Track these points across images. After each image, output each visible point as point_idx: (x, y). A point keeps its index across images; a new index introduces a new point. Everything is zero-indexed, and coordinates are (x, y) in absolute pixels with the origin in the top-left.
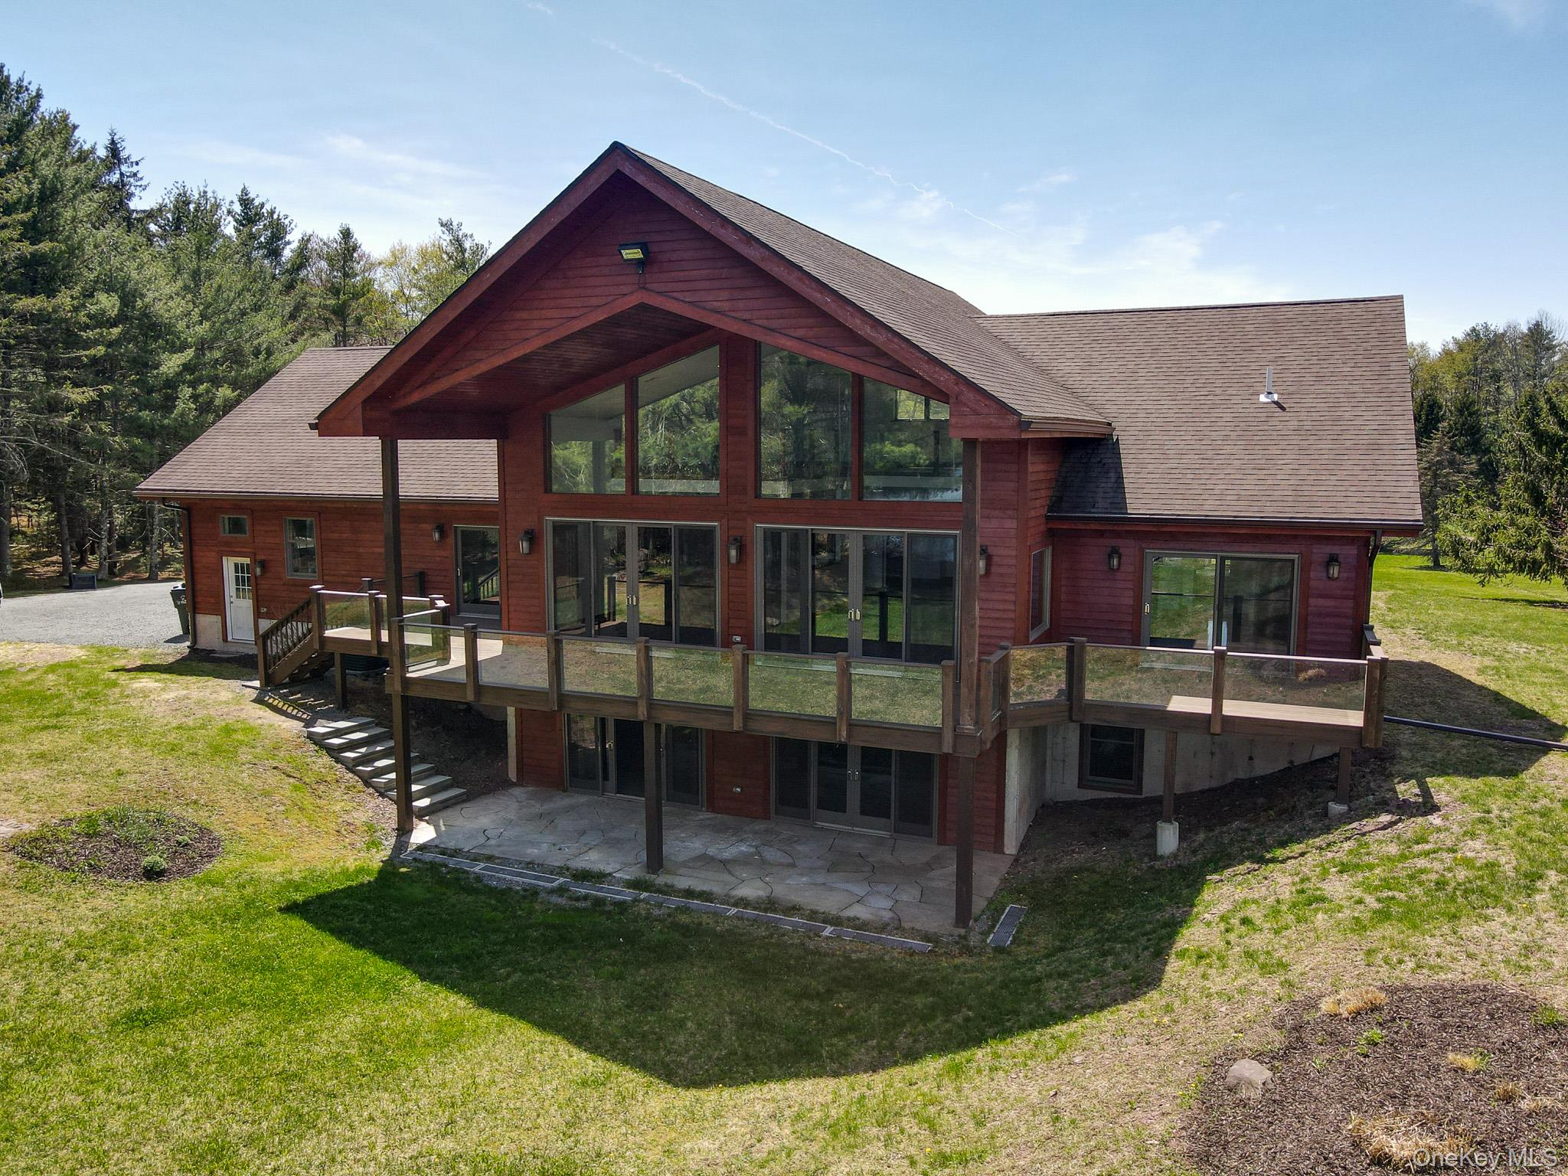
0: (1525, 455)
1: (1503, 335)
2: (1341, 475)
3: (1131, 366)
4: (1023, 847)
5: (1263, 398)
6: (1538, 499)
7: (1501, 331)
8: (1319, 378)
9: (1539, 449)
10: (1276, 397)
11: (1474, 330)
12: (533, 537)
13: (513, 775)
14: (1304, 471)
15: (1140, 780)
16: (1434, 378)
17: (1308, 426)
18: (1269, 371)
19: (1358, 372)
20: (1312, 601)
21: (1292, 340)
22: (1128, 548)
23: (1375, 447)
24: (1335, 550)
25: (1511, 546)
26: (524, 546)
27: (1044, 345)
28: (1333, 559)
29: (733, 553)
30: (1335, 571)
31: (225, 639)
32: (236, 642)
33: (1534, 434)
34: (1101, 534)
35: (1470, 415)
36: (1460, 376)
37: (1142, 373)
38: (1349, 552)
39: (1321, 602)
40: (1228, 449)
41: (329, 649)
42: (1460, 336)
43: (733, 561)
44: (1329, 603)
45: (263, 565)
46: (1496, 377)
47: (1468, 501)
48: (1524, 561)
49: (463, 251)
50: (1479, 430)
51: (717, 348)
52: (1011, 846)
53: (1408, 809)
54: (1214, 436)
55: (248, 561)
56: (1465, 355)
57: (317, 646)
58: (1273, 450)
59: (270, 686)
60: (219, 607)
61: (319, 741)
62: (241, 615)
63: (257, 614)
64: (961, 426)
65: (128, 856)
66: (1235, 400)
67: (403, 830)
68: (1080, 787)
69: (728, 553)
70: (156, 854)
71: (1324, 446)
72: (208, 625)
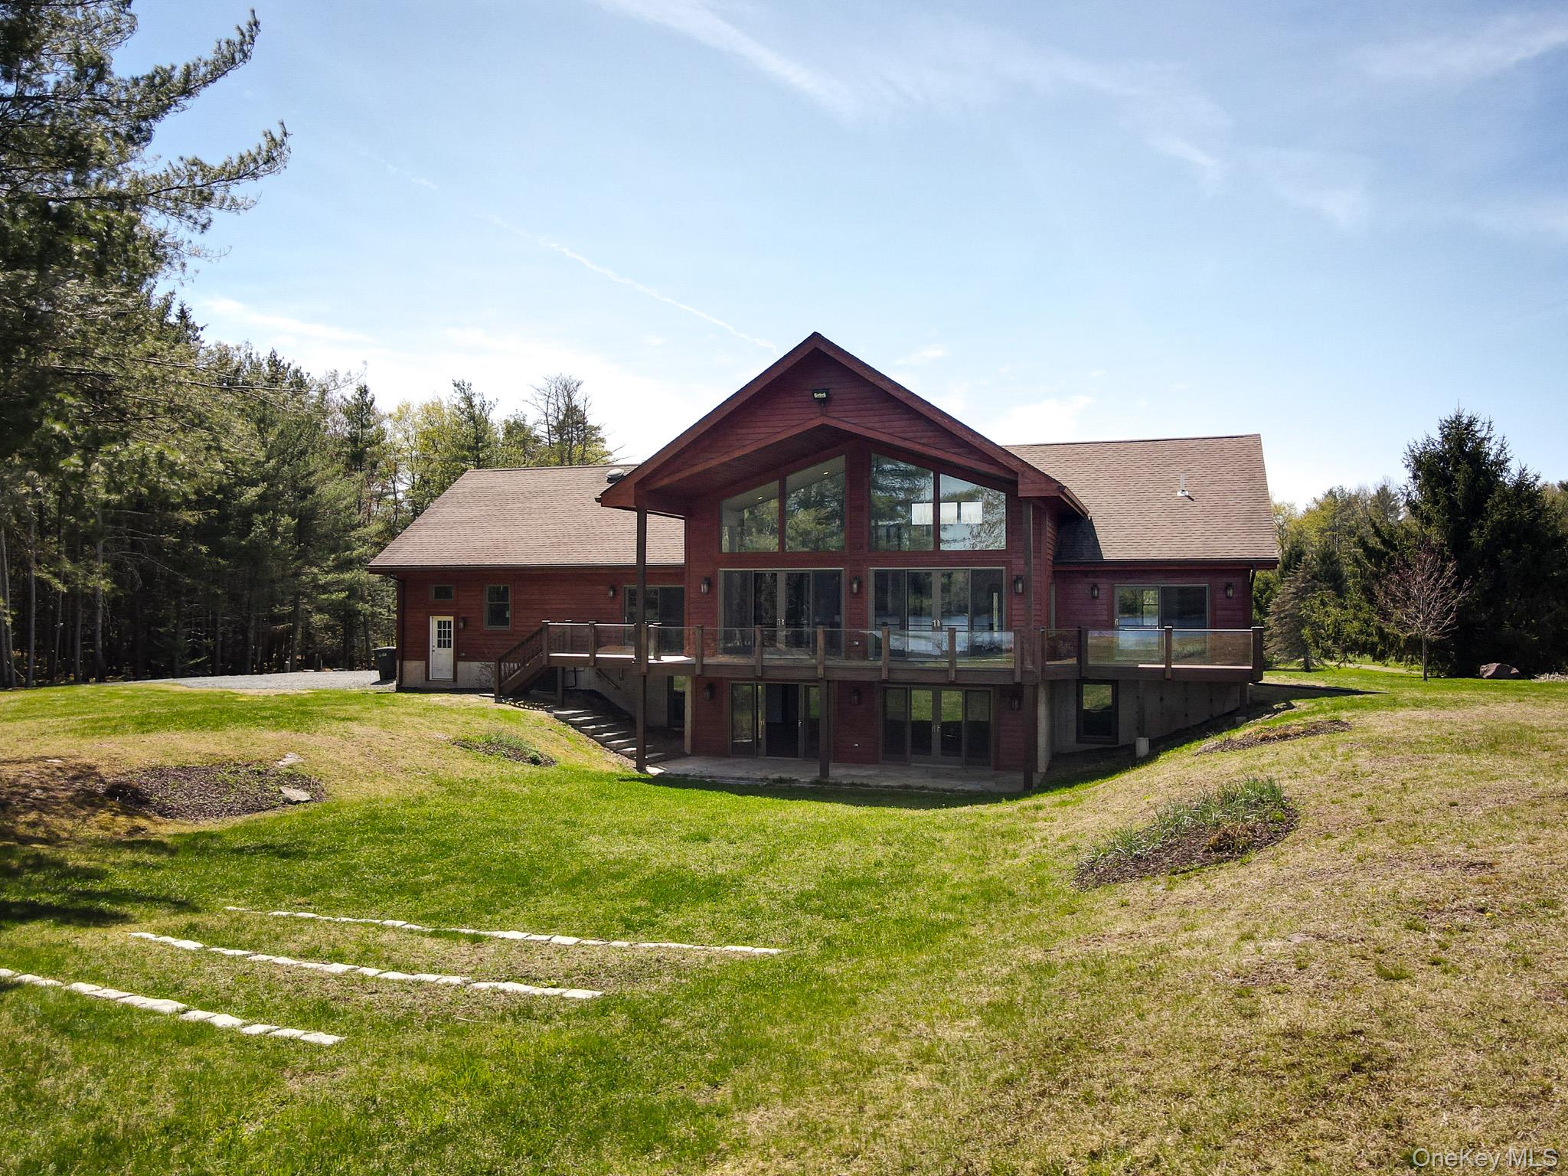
1: (1356, 497)
2: (1230, 535)
3: (1094, 476)
4: (1048, 769)
5: (1179, 494)
6: (1371, 600)
7: (1354, 493)
8: (1213, 482)
9: (1370, 561)
10: (1187, 493)
11: (1330, 492)
12: (711, 583)
13: (688, 749)
14: (1208, 533)
15: (1116, 734)
16: (1300, 533)
17: (1208, 508)
18: (1182, 477)
19: (1236, 478)
20: (1219, 613)
21: (1194, 460)
22: (1103, 582)
23: (1249, 520)
24: (1230, 580)
26: (704, 588)
28: (1228, 586)
29: (855, 586)
30: (1230, 593)
31: (427, 677)
32: (435, 681)
33: (1364, 551)
34: (1086, 574)
35: (1332, 564)
36: (1322, 531)
37: (1101, 480)
38: (1237, 581)
39: (1223, 612)
40: (1161, 522)
41: (553, 665)
42: (1320, 497)
43: (855, 591)
44: (1230, 613)
45: (465, 620)
49: (471, 406)
50: (1341, 576)
51: (844, 457)
52: (1042, 767)
53: (1279, 710)
54: (1151, 515)
55: (451, 619)
56: (1325, 513)
57: (545, 662)
58: (1188, 523)
59: (501, 695)
60: (424, 655)
61: (565, 720)
62: (441, 658)
63: (457, 658)
64: (1025, 490)
65: (517, 753)
66: (1162, 495)
67: (641, 768)
68: (1078, 741)
69: (851, 587)
70: (531, 754)
71: (1219, 519)
72: (413, 668)
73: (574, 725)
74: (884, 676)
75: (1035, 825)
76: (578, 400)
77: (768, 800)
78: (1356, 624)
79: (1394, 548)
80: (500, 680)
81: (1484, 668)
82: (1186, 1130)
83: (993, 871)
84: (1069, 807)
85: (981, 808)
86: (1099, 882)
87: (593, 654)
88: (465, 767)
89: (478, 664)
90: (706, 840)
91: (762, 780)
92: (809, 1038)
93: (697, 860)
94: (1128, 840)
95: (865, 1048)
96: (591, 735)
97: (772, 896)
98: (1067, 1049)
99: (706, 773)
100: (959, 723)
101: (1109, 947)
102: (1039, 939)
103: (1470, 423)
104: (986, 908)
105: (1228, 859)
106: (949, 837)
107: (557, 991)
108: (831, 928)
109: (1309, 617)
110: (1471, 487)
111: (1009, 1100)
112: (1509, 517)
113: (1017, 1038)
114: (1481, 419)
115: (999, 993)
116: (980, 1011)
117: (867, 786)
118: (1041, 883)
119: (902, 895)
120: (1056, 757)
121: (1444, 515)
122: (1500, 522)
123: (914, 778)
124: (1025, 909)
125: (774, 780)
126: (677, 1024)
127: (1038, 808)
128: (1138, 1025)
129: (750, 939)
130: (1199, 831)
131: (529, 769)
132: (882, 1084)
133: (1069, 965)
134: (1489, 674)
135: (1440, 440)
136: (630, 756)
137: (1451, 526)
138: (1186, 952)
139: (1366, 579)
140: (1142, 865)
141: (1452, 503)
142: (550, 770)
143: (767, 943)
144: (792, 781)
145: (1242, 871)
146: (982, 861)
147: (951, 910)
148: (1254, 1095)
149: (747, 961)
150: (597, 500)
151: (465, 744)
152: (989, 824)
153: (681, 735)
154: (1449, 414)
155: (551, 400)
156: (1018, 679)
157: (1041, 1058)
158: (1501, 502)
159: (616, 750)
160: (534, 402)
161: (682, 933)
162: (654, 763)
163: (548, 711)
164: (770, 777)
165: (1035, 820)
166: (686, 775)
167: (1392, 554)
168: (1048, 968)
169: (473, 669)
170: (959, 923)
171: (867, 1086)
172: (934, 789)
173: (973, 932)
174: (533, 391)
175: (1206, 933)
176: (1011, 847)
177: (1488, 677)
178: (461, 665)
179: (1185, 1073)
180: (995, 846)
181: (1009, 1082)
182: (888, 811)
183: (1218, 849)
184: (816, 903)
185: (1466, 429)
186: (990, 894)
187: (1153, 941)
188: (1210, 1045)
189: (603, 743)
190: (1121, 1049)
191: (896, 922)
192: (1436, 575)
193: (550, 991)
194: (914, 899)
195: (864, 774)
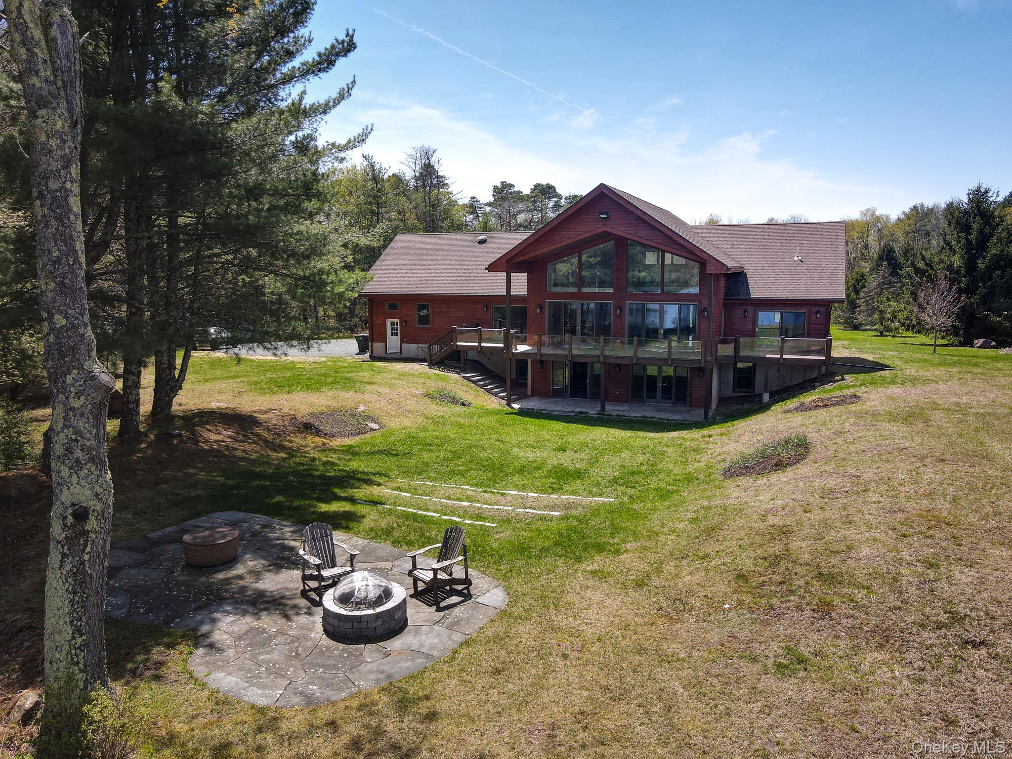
0: (911, 279)
1: (932, 210)
2: (821, 284)
3: (749, 246)
4: (718, 406)
5: (796, 258)
7: (930, 207)
8: (815, 251)
10: (800, 258)
11: (915, 207)
12: (541, 308)
13: (529, 393)
14: (809, 283)
15: (754, 388)
16: (892, 235)
17: (810, 268)
18: (798, 248)
19: (828, 249)
20: (812, 326)
21: (806, 237)
22: (750, 309)
23: (832, 275)
24: (818, 309)
25: (904, 319)
26: (538, 310)
27: (716, 238)
28: (818, 312)
29: (618, 311)
30: (819, 316)
31: (386, 352)
32: (393, 354)
34: (741, 304)
37: (753, 249)
38: (823, 309)
39: (814, 326)
40: (784, 276)
41: (459, 349)
42: (907, 210)
43: (618, 313)
44: (818, 326)
45: (405, 321)
46: (927, 234)
47: (888, 300)
48: (909, 325)
51: (613, 242)
52: (714, 406)
53: (837, 381)
54: (779, 271)
55: (398, 321)
56: (910, 221)
57: (455, 348)
58: (799, 276)
59: (432, 365)
60: (384, 340)
61: (467, 379)
62: (393, 342)
63: (402, 342)
64: (710, 270)
65: (454, 400)
66: (786, 259)
67: (509, 405)
68: (733, 392)
69: (616, 311)
70: (461, 401)
71: (816, 275)
72: (378, 347)
73: (473, 382)
74: (634, 362)
75: (708, 446)
76: (433, 161)
77: (580, 426)
78: (905, 312)
79: (932, 268)
80: (431, 356)
81: (976, 341)
82: (740, 546)
83: (690, 468)
84: (724, 437)
85: (684, 433)
86: (731, 476)
87: (480, 344)
88: (435, 409)
89: (416, 345)
90: (565, 451)
91: (571, 412)
92: (636, 527)
93: (565, 460)
94: (745, 458)
95: (654, 529)
96: (482, 387)
97: (603, 478)
98: (713, 529)
99: (542, 408)
100: (670, 377)
101: (731, 501)
102: (708, 498)
103: (987, 191)
104: (688, 484)
105: (779, 469)
106: (670, 450)
107: (546, 513)
108: (630, 491)
109: (878, 307)
110: (981, 232)
111: (697, 541)
112: (1001, 252)
113: (700, 527)
114: (993, 189)
115: (694, 515)
116: (688, 520)
117: (625, 416)
118: (709, 475)
119: (654, 478)
120: (722, 400)
121: (962, 250)
122: (995, 255)
123: (647, 412)
124: (703, 486)
125: (578, 413)
126: (593, 523)
127: (710, 436)
128: (734, 523)
129: (601, 495)
130: (771, 456)
131: (463, 409)
132: (662, 538)
133: (716, 507)
134: (978, 345)
135: (967, 202)
136: (503, 398)
137: (966, 256)
138: (753, 504)
139: (914, 286)
140: (748, 470)
141: (969, 242)
142: (471, 409)
143: (608, 497)
144: (586, 413)
145: (782, 475)
146: (685, 463)
147: (674, 485)
148: (758, 539)
149: (604, 503)
150: (486, 269)
151: (429, 396)
152: (688, 444)
153: (525, 385)
154: (974, 186)
155: (417, 162)
156: (703, 365)
157: (705, 532)
158: (998, 242)
159: (495, 395)
160: (407, 163)
161: (574, 492)
162: (515, 401)
163: (457, 373)
164: (576, 410)
165: (708, 443)
166: (532, 409)
167: (930, 272)
168: (710, 508)
169: (412, 348)
170: (678, 491)
171: (658, 538)
172: (659, 419)
173: (684, 494)
174: (406, 156)
175: (761, 498)
176: (697, 457)
177: (978, 347)
178: (404, 345)
179: (743, 534)
180: (691, 456)
181: (697, 537)
182: (640, 434)
183: (776, 466)
184: (621, 481)
185: (983, 195)
186: (690, 479)
187: (745, 500)
188: (751, 528)
189: (488, 391)
190: (728, 529)
191: (654, 490)
192: (946, 293)
193: (540, 512)
194: (659, 480)
195: (622, 409)
